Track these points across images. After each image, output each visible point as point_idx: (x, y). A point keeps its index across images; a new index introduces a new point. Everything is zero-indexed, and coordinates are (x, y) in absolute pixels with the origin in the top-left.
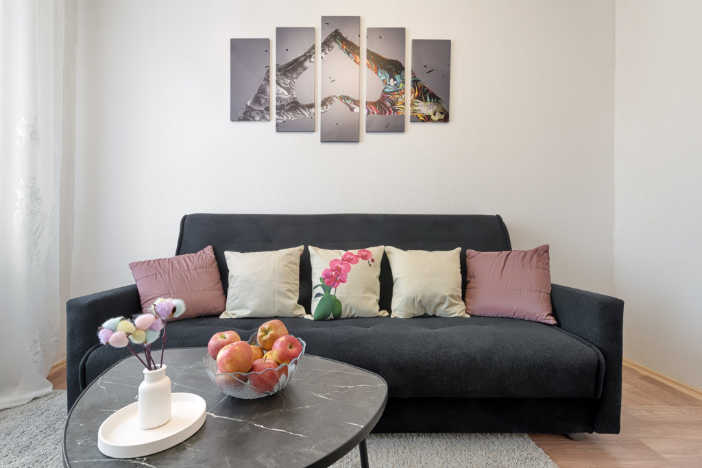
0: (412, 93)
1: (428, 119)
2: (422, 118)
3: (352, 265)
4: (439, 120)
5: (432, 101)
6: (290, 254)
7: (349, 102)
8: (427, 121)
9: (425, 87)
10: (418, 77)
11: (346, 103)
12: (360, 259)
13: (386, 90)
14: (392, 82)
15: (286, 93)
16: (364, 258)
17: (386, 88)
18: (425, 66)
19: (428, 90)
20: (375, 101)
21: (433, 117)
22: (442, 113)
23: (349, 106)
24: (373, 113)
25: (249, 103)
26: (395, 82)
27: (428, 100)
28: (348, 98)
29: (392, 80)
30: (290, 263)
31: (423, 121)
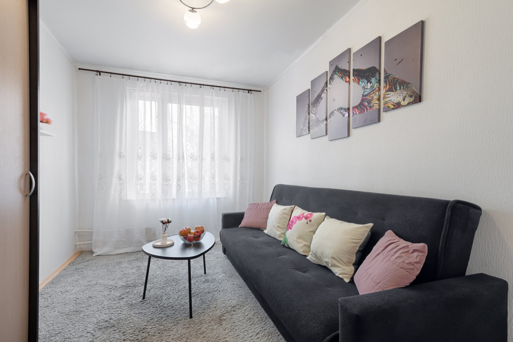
0: (384, 88)
1: (398, 106)
2: (392, 107)
3: (298, 221)
4: (409, 104)
5: (402, 88)
6: (285, 209)
7: (342, 111)
8: (397, 108)
9: (395, 78)
10: (389, 72)
11: (341, 112)
12: (304, 218)
13: (365, 94)
14: (369, 85)
15: (314, 116)
16: (306, 218)
17: (364, 92)
18: (396, 60)
19: (398, 80)
20: (357, 105)
21: (402, 103)
22: (411, 96)
23: (342, 113)
24: (356, 114)
25: (302, 127)
26: (371, 84)
27: (398, 88)
28: (341, 109)
29: (369, 83)
30: (284, 213)
31: (393, 109)
